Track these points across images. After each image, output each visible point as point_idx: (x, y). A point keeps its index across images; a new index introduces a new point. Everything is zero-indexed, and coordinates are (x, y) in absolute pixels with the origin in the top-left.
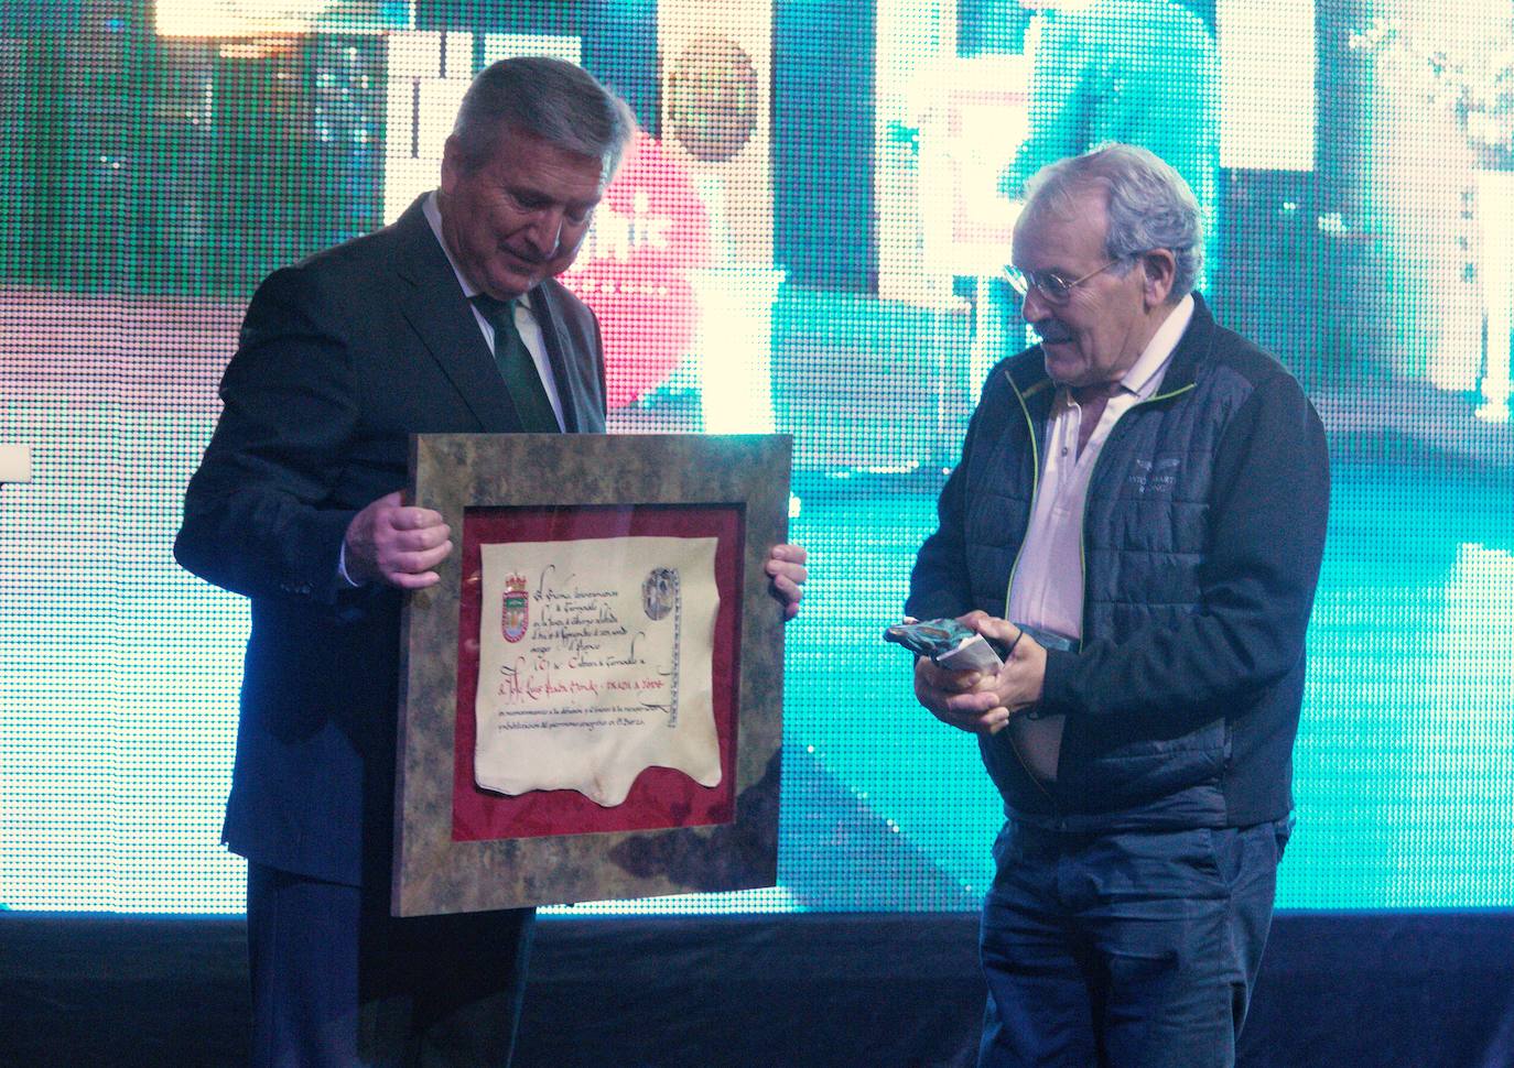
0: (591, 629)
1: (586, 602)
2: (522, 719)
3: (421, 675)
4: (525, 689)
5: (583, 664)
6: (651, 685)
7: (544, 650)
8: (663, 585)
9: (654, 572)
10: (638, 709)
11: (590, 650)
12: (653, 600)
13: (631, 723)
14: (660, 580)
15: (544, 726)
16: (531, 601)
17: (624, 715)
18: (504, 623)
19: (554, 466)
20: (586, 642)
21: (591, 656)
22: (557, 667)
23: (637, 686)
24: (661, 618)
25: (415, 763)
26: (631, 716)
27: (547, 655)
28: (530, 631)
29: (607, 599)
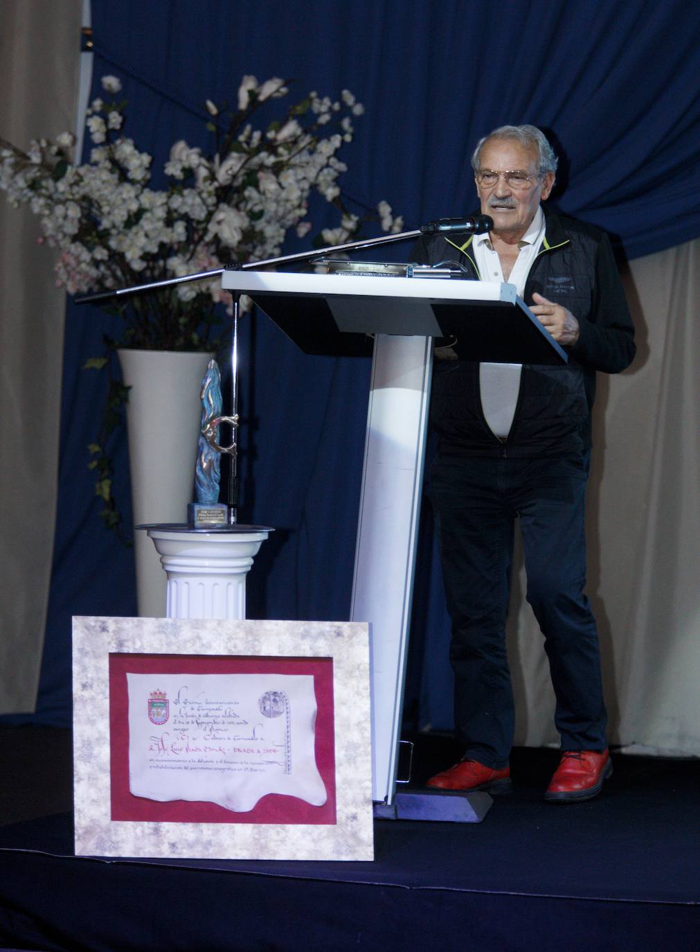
0: (218, 720)
1: (215, 706)
2: (168, 764)
3: (81, 736)
4: (169, 749)
5: (215, 738)
6: (269, 751)
7: (184, 730)
8: (274, 700)
9: (267, 693)
10: (262, 764)
11: (220, 732)
12: (267, 708)
13: (256, 770)
14: (272, 697)
15: (186, 768)
16: (171, 705)
17: (249, 766)
18: (149, 714)
19: (176, 634)
20: (215, 726)
21: (221, 734)
22: (194, 739)
23: (259, 751)
24: (274, 717)
25: (80, 780)
26: (255, 767)
27: (186, 733)
28: (171, 719)
29: (231, 706)
